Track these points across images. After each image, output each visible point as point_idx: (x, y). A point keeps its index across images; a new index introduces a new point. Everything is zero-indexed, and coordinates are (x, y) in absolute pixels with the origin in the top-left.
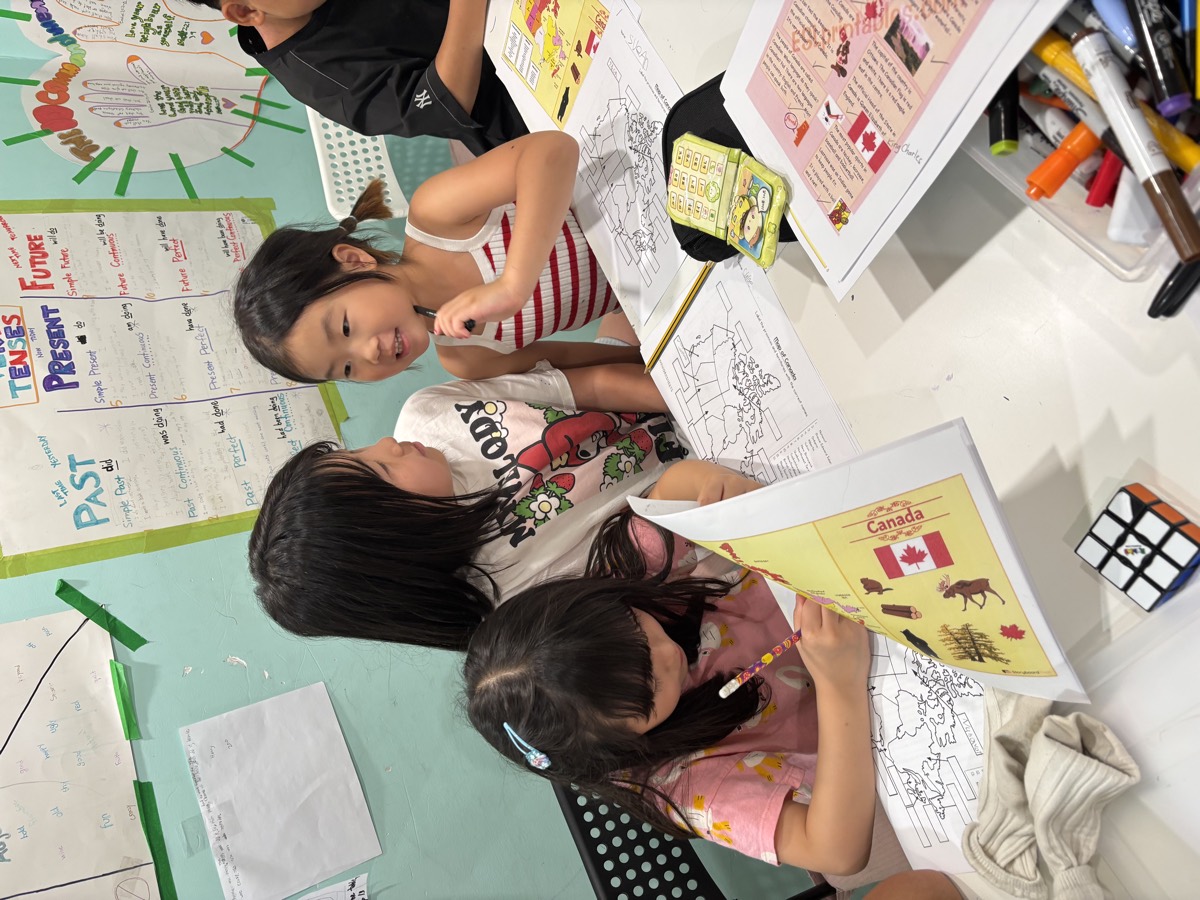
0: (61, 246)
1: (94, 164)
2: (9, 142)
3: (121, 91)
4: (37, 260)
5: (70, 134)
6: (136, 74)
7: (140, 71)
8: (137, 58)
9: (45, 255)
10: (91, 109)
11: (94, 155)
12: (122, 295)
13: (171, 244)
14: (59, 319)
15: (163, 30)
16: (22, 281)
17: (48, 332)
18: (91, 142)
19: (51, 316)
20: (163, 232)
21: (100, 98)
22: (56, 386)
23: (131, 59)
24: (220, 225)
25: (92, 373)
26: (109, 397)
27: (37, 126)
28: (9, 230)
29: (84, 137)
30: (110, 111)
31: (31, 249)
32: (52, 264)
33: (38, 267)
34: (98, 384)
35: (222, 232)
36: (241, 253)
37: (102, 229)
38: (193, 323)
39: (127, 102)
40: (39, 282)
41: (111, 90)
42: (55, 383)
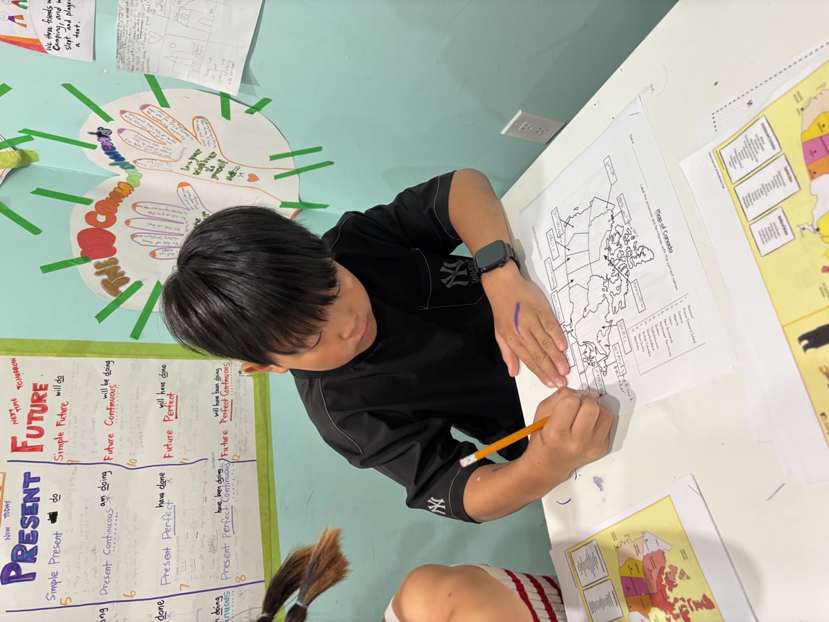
0: (62, 399)
1: (121, 299)
2: (46, 269)
3: (165, 217)
4: (35, 415)
5: (106, 264)
6: (184, 199)
7: (187, 195)
8: (187, 184)
9: (45, 409)
10: (133, 236)
11: (123, 289)
12: (106, 461)
13: (167, 400)
14: (37, 490)
15: (215, 169)
16: (14, 440)
17: (23, 506)
18: (123, 273)
19: (32, 486)
20: (163, 384)
21: (143, 224)
22: (13, 577)
23: (182, 185)
24: (218, 378)
25: (52, 561)
26: (61, 594)
27: (77, 252)
28: (18, 376)
29: (119, 267)
30: (149, 239)
31: (33, 401)
32: (48, 422)
33: (35, 423)
34: (54, 575)
35: (217, 386)
36: (228, 413)
37: (107, 378)
38: (165, 499)
39: (167, 230)
40: (32, 442)
41: (157, 216)
42: (13, 573)
